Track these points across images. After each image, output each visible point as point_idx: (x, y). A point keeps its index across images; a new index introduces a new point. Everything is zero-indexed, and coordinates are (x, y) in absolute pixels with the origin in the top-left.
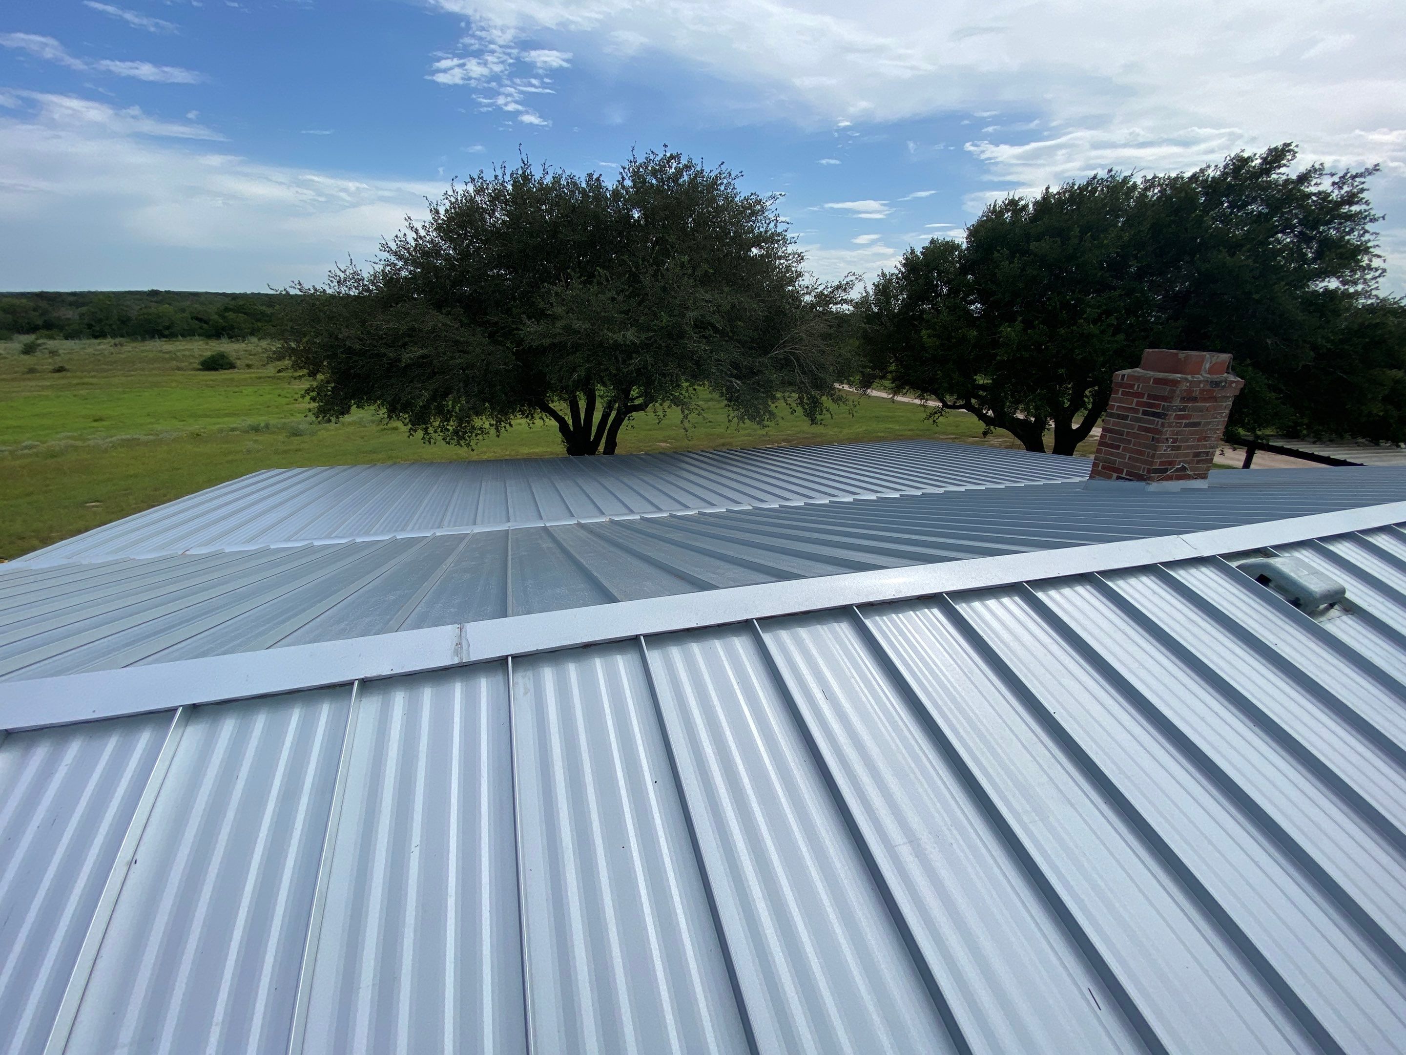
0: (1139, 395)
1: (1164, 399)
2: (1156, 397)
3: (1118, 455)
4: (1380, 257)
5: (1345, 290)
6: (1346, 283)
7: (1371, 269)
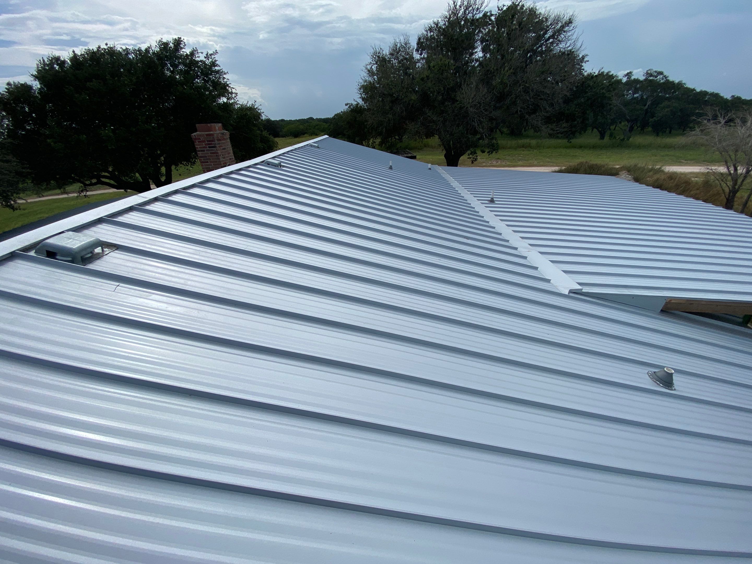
0: (204, 141)
1: (212, 141)
2: (210, 141)
3: (209, 165)
4: (233, 88)
5: (229, 102)
6: (228, 99)
7: (233, 93)
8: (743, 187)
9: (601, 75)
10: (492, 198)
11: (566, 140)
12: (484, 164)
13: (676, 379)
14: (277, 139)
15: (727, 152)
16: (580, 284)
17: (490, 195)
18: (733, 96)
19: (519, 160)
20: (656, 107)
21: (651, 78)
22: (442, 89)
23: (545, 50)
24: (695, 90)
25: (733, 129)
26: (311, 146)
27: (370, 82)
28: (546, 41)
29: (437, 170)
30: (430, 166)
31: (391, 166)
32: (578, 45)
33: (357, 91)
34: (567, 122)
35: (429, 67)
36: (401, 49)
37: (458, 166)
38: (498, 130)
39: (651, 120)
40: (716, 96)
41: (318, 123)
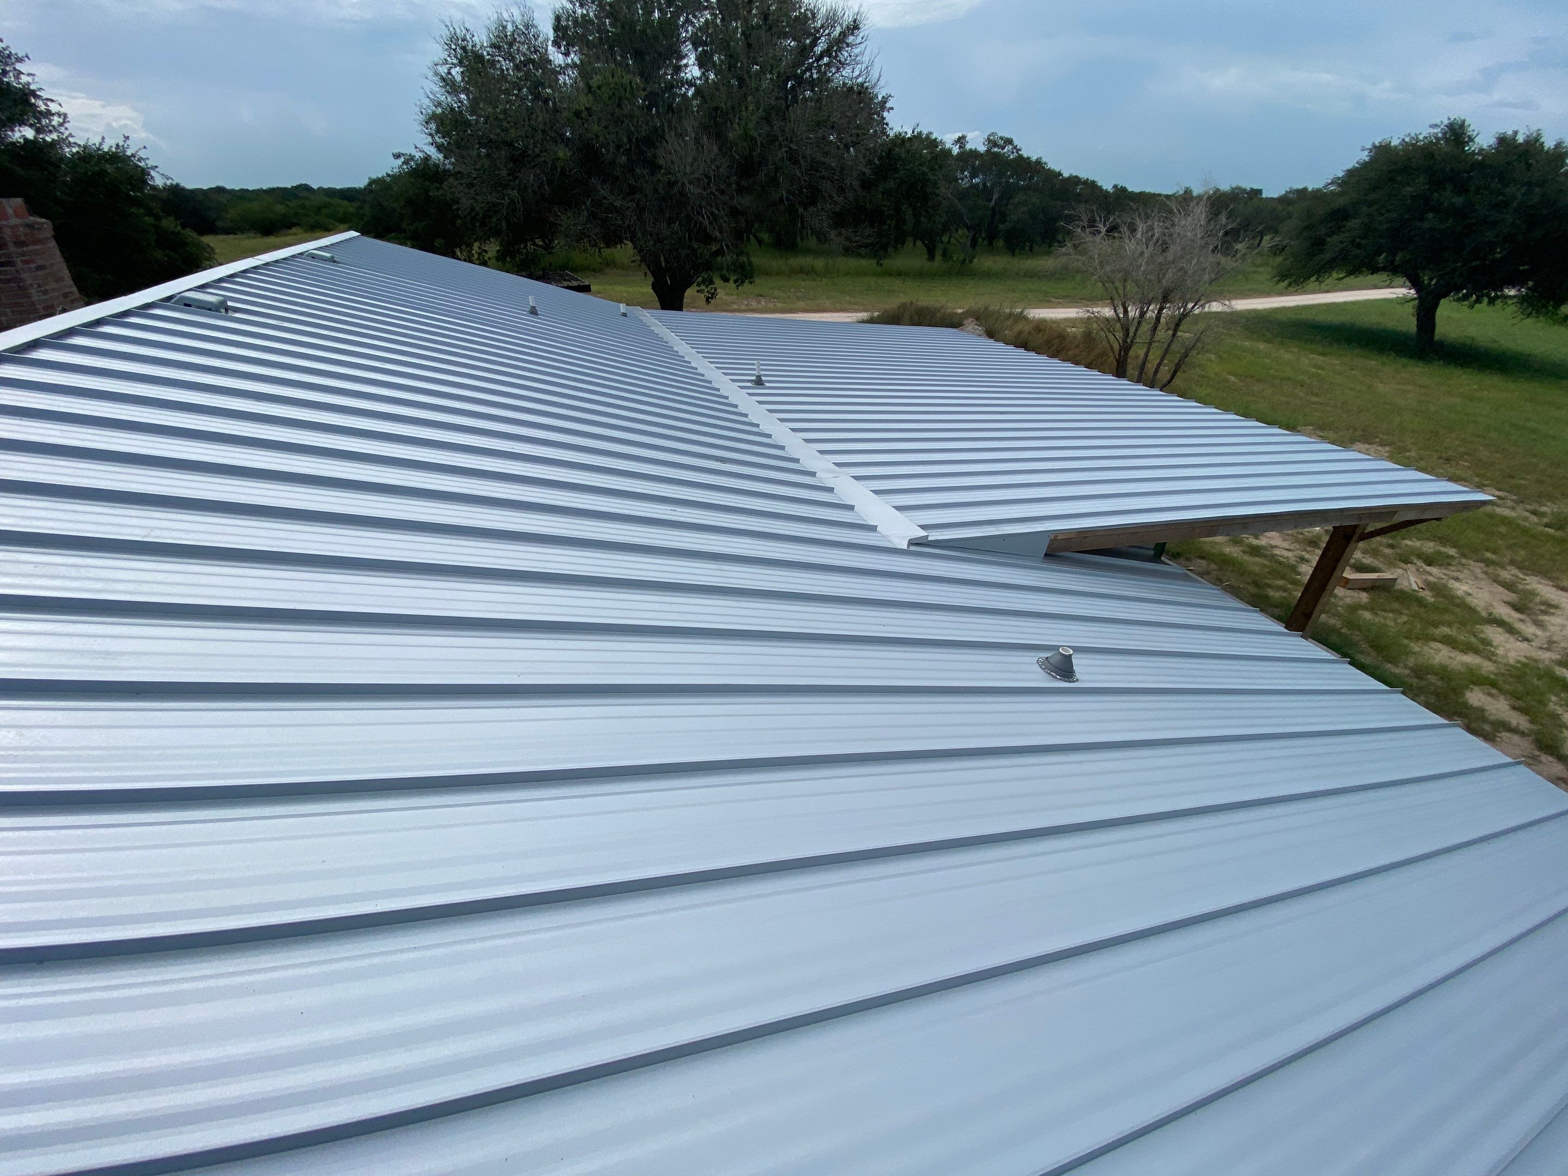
4: (52, 101)
5: (43, 139)
6: (38, 131)
7: (53, 115)
8: (1138, 340)
9: (917, 137)
10: (759, 377)
11: (873, 262)
12: (735, 306)
13: (1079, 663)
14: (207, 239)
15: (1113, 283)
16: (923, 527)
17: (754, 370)
18: (1115, 186)
19: (798, 299)
20: (1006, 205)
21: (996, 149)
22: (625, 140)
23: (818, 78)
24: (1061, 175)
25: (1118, 243)
26: (313, 257)
27: (452, 109)
28: (818, 60)
29: (641, 318)
30: (623, 307)
31: (533, 307)
32: (874, 74)
33: (419, 128)
34: (872, 225)
35: (589, 88)
36: (516, 36)
37: (684, 309)
38: (751, 236)
39: (1001, 226)
40: (1091, 185)
41: (328, 200)
